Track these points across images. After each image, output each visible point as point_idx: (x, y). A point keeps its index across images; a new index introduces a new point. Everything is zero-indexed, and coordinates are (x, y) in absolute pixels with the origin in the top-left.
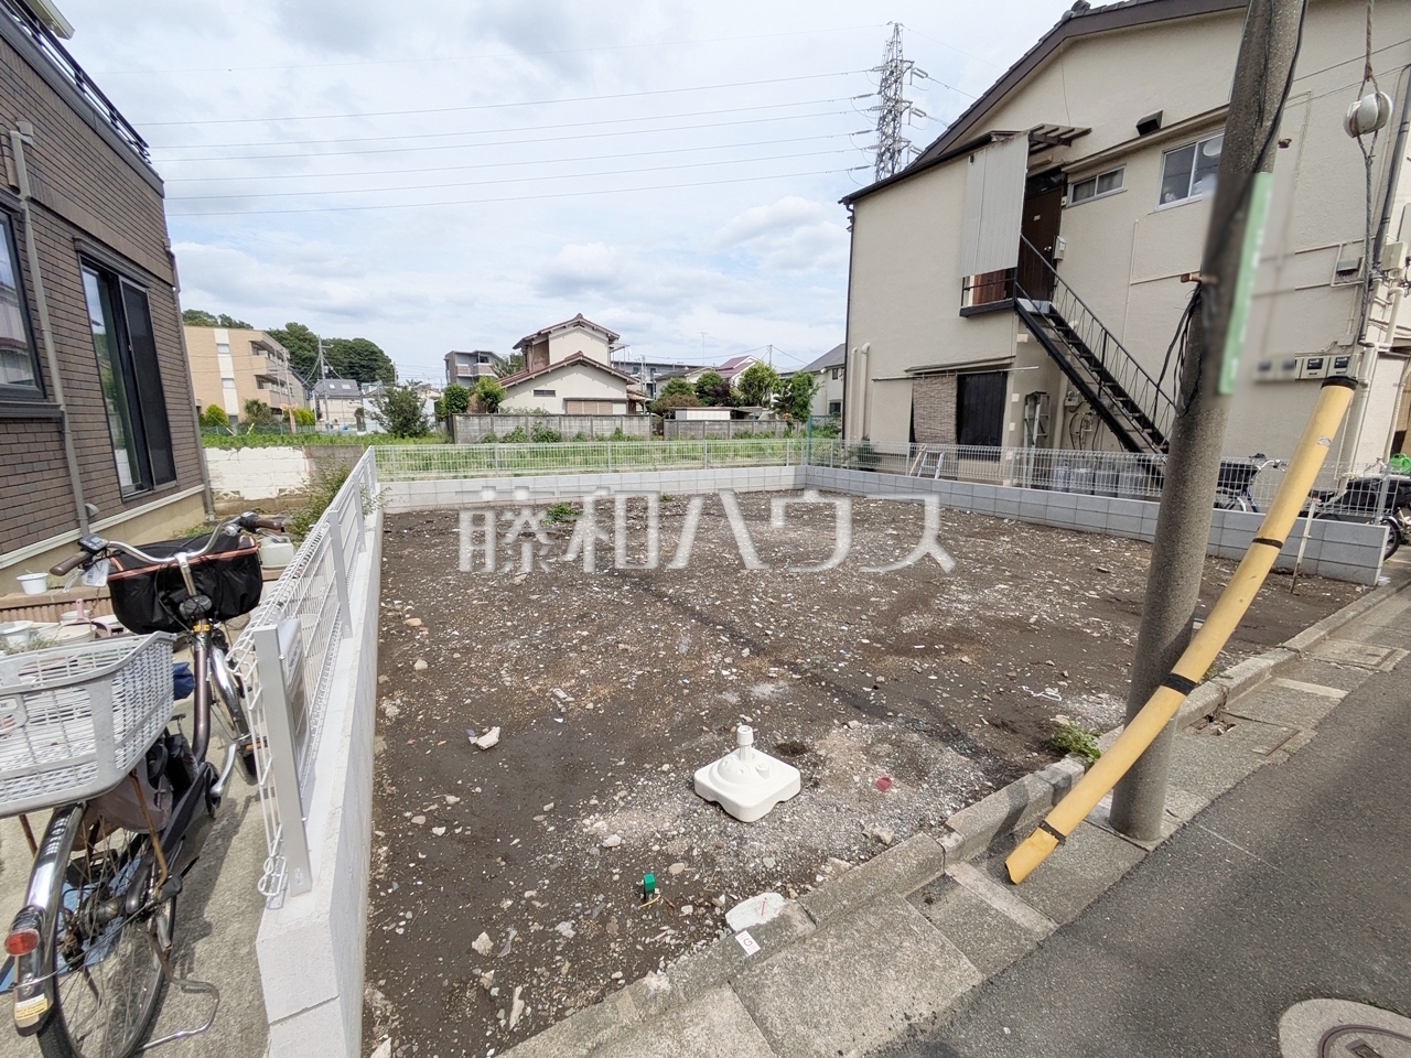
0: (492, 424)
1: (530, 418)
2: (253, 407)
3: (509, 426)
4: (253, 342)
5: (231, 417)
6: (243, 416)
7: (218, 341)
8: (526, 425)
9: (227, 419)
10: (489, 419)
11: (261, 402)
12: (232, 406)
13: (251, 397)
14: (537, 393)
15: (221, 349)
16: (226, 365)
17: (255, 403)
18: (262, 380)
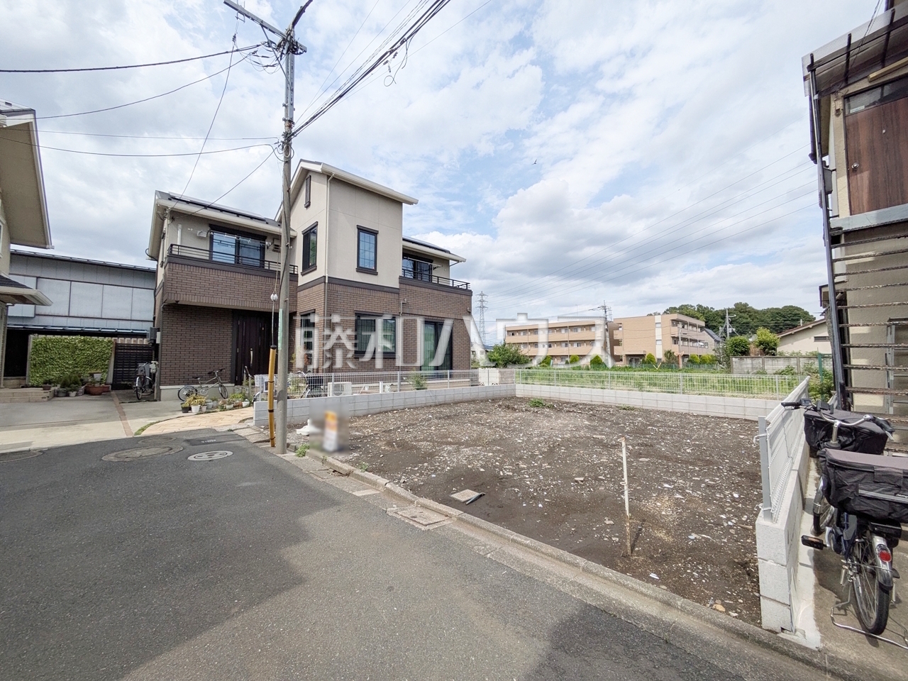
0: (763, 363)
1: (801, 359)
2: (669, 354)
3: (781, 365)
4: (673, 320)
5: (658, 359)
6: (664, 359)
7: (656, 322)
8: (798, 364)
9: (656, 360)
10: (760, 360)
11: (672, 351)
12: (659, 354)
13: (668, 349)
14: (817, 339)
15: (658, 325)
16: (658, 333)
17: (669, 352)
18: (675, 340)
